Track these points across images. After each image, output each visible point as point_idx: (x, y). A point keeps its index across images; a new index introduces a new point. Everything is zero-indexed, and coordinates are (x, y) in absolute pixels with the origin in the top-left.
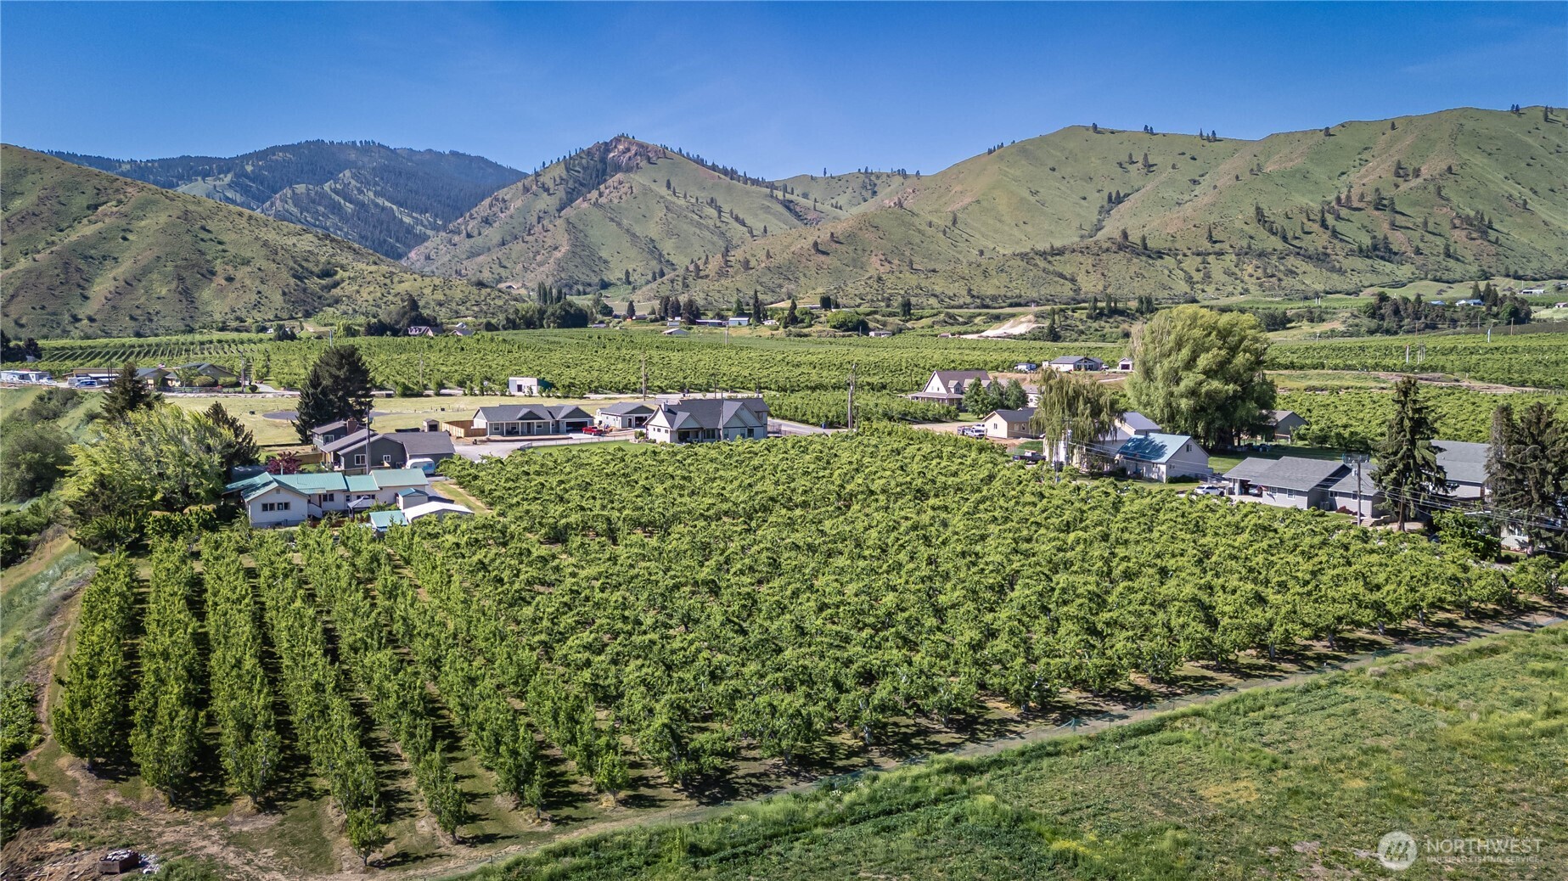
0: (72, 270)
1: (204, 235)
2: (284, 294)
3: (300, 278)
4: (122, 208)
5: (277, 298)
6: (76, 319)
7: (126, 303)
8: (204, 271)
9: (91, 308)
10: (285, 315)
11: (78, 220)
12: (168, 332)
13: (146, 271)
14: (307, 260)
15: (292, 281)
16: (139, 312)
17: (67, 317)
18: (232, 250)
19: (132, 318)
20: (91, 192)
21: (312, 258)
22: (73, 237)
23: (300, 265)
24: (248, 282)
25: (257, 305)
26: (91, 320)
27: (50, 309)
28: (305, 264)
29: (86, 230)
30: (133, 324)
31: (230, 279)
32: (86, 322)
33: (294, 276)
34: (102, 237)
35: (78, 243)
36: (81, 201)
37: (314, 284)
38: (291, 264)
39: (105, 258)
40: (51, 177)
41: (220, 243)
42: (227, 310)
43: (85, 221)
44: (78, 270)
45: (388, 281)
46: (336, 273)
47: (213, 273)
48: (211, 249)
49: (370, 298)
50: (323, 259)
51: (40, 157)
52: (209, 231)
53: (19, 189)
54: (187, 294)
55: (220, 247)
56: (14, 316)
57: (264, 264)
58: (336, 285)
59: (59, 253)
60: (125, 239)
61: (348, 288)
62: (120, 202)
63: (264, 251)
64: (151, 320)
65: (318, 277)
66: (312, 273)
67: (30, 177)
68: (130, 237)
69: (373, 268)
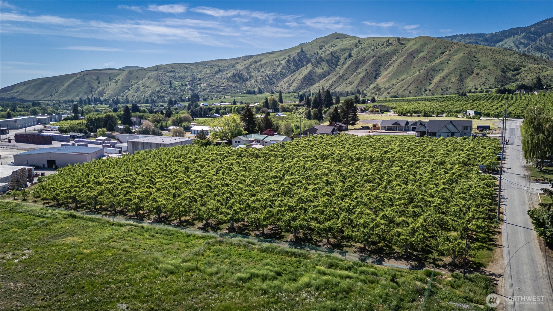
0: (429, 74)
1: (474, 59)
2: (496, 78)
3: (504, 72)
4: (451, 52)
5: (492, 80)
6: (426, 90)
7: (441, 85)
8: (470, 72)
9: (430, 87)
10: (493, 87)
11: (436, 58)
12: (451, 93)
13: (450, 73)
14: (510, 65)
15: (501, 73)
16: (444, 87)
17: (423, 90)
18: (482, 63)
19: (442, 90)
20: (443, 48)
21: (512, 64)
22: (433, 63)
23: (506, 67)
24: (483, 75)
25: (484, 84)
26: (430, 90)
27: (419, 88)
28: (508, 66)
29: (437, 61)
30: (442, 91)
31: (477, 74)
32: (428, 91)
33: (502, 72)
34: (441, 63)
35: (433, 66)
36: (439, 51)
37: (509, 74)
38: (503, 67)
39: (440, 70)
40: (433, 44)
41: (479, 61)
42: (473, 86)
43: (438, 58)
44: (431, 75)
45: (541, 71)
46: (521, 69)
47: (473, 73)
48: (474, 64)
49: (530, 79)
50: (517, 64)
51: (432, 39)
52: (476, 57)
53: (423, 50)
54: (461, 81)
55: (478, 63)
56: (409, 90)
57: (491, 68)
58: (518, 74)
59: (426, 70)
60: (448, 63)
61: (523, 75)
62: (450, 50)
63: (494, 63)
64: (447, 90)
65: (513, 71)
66: (510, 70)
67: (427, 46)
68: (450, 62)
69: (536, 66)
